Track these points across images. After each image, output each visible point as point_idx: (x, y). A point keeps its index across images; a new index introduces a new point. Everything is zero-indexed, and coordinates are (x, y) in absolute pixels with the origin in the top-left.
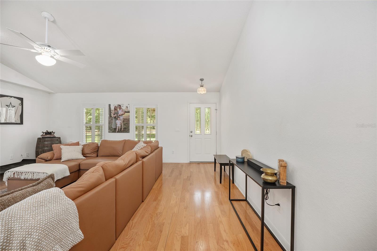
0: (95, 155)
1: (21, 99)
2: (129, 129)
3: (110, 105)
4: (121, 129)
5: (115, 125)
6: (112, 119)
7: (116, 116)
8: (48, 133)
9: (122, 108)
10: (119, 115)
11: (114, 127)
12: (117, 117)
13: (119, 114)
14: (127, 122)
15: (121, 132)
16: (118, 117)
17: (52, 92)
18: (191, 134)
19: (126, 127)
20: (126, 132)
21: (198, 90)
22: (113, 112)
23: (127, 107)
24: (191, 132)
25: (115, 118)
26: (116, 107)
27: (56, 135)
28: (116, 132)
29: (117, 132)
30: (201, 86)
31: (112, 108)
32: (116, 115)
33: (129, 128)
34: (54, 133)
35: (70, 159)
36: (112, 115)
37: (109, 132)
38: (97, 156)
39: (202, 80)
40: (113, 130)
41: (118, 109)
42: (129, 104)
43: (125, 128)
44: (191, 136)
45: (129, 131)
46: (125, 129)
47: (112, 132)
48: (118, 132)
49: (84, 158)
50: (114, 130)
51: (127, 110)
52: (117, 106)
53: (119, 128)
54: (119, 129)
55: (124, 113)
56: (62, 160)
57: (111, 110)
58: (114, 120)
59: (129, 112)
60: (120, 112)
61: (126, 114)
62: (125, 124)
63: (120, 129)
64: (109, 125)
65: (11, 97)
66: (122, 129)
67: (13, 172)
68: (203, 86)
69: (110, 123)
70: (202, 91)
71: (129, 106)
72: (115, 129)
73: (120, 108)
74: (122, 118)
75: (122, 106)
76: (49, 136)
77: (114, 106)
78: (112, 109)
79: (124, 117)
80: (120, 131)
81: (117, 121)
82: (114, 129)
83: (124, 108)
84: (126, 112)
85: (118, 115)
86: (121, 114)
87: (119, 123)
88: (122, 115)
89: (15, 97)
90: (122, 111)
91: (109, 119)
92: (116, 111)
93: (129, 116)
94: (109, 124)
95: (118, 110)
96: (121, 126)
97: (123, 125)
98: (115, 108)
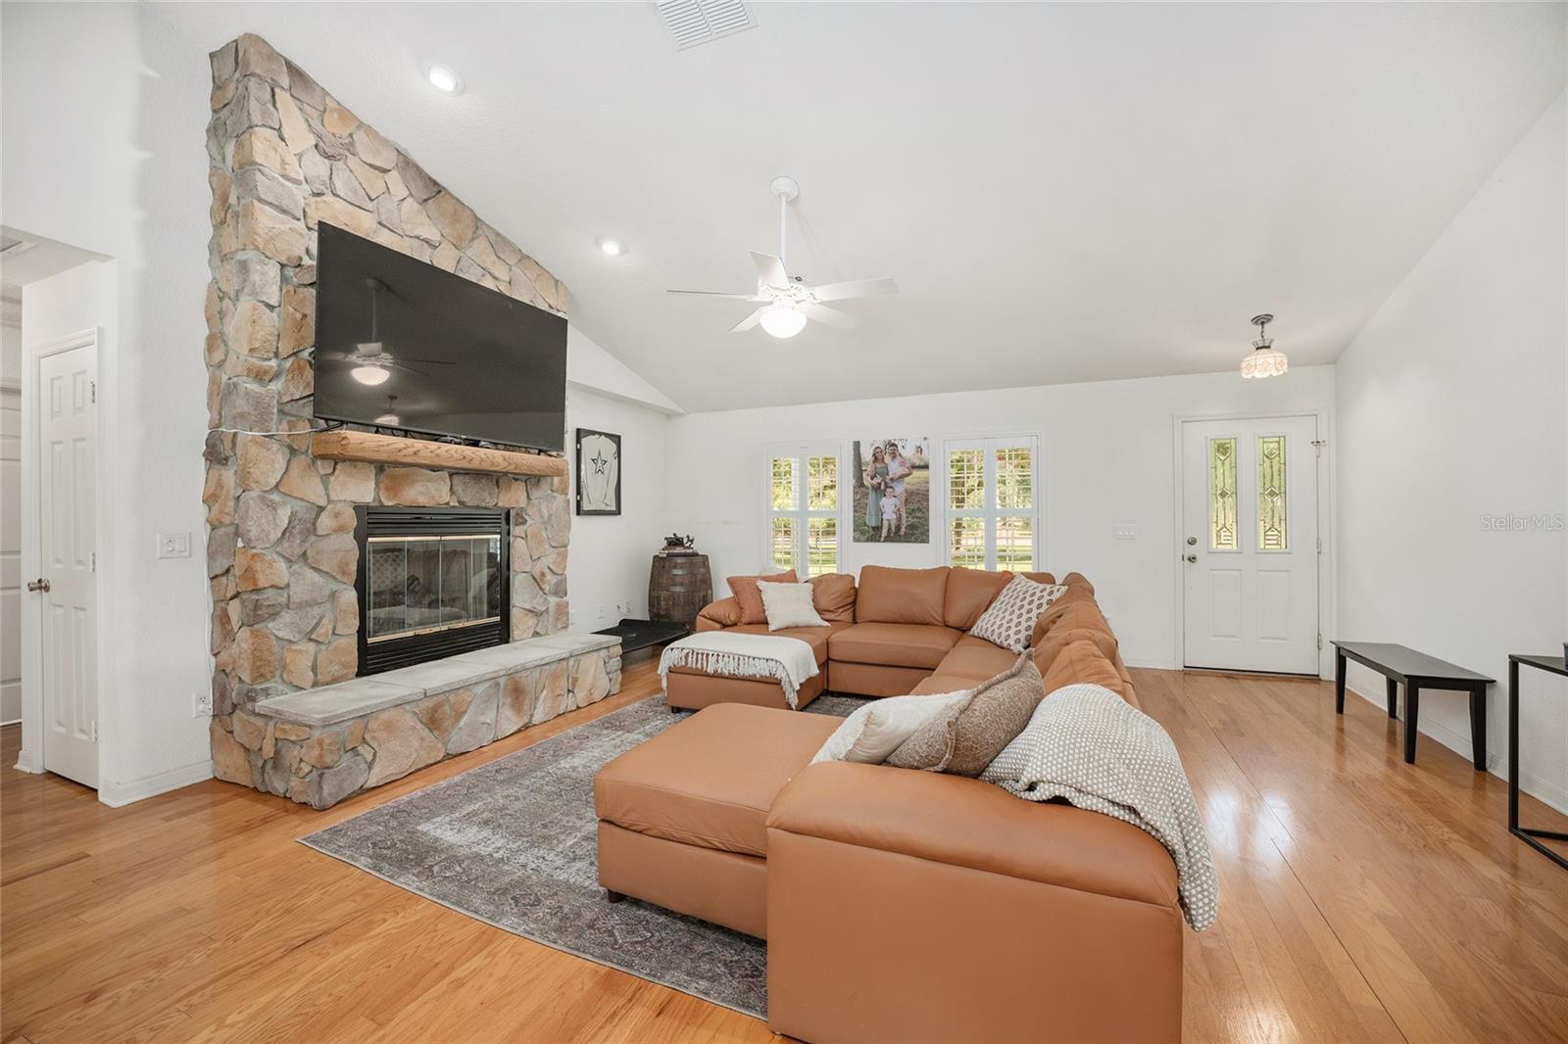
0: (847, 616)
1: (616, 439)
2: (928, 531)
3: (857, 445)
4: (898, 528)
5: (877, 515)
6: (868, 494)
7: (880, 484)
8: (675, 542)
9: (900, 455)
10: (892, 480)
11: (872, 522)
12: (883, 487)
13: (890, 476)
14: (917, 503)
15: (900, 541)
16: (886, 486)
17: (681, 410)
18: (1190, 551)
19: (915, 520)
20: (916, 541)
21: (1243, 365)
22: (869, 469)
23: (919, 449)
24: (1192, 542)
25: (877, 488)
26: (878, 450)
27: (698, 547)
28: (879, 541)
29: (882, 539)
30: (1257, 349)
31: (867, 455)
32: (878, 479)
33: (928, 525)
34: (692, 541)
35: (791, 624)
36: (867, 481)
37: (856, 540)
38: (855, 622)
39: (1263, 323)
40: (868, 532)
41: (887, 459)
42: (925, 439)
43: (911, 527)
44: (1192, 559)
45: (928, 536)
46: (914, 529)
47: (867, 540)
48: (886, 540)
49: (826, 624)
50: (872, 533)
51: (921, 459)
52: (882, 447)
53: (890, 525)
54: (889, 529)
55: (907, 471)
56: (772, 627)
57: (863, 461)
58: (872, 495)
59: (926, 467)
60: (895, 468)
61: (916, 473)
62: (913, 510)
63: (893, 529)
64: (855, 517)
65: (600, 434)
66: (903, 529)
67: (685, 651)
68: (1269, 347)
69: (859, 507)
70: (1265, 367)
71: (928, 446)
72: (878, 529)
73: (894, 455)
74: (900, 488)
75: (900, 447)
76: (679, 550)
77: (874, 447)
78: (867, 460)
79: (908, 487)
80: (895, 536)
81: (884, 501)
82: (873, 528)
83: (908, 452)
84: (914, 467)
85: (888, 478)
86: (898, 475)
87: (890, 507)
88: (900, 478)
89: (607, 435)
90: (902, 464)
91: (855, 493)
92: (878, 465)
93: (928, 483)
94: (855, 511)
95: (886, 461)
96: (899, 518)
97: (904, 515)
98: (874, 455)
